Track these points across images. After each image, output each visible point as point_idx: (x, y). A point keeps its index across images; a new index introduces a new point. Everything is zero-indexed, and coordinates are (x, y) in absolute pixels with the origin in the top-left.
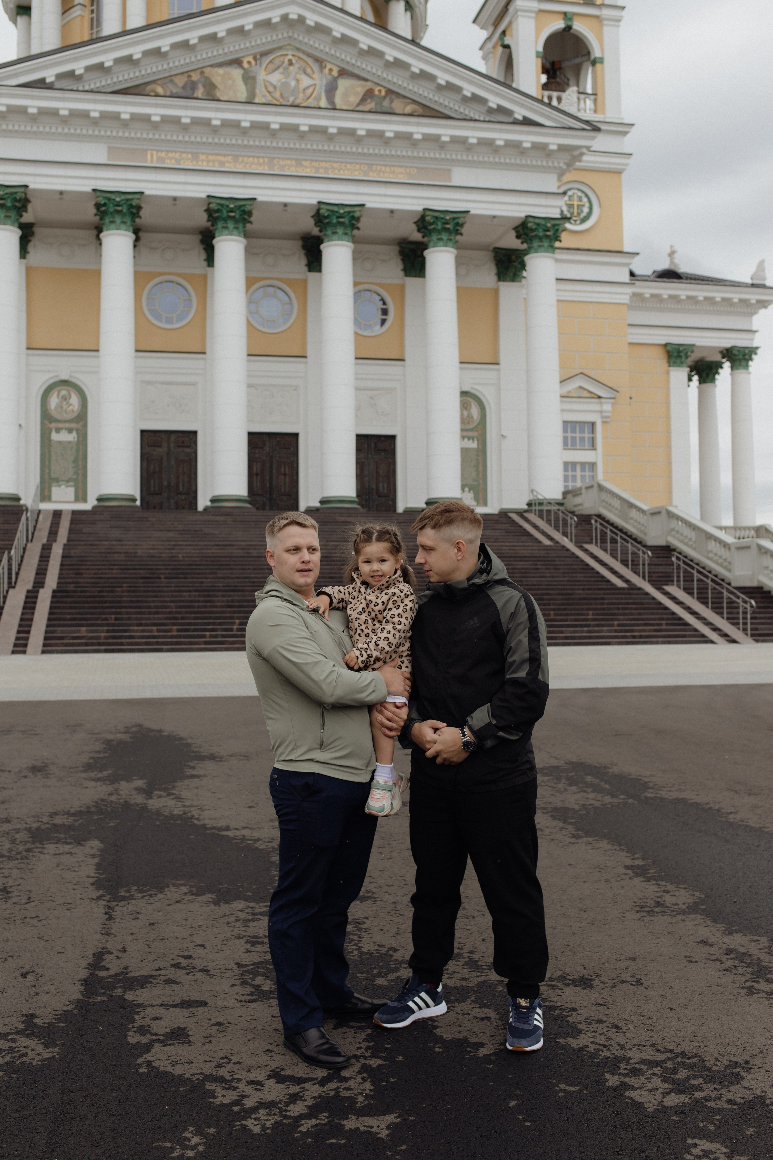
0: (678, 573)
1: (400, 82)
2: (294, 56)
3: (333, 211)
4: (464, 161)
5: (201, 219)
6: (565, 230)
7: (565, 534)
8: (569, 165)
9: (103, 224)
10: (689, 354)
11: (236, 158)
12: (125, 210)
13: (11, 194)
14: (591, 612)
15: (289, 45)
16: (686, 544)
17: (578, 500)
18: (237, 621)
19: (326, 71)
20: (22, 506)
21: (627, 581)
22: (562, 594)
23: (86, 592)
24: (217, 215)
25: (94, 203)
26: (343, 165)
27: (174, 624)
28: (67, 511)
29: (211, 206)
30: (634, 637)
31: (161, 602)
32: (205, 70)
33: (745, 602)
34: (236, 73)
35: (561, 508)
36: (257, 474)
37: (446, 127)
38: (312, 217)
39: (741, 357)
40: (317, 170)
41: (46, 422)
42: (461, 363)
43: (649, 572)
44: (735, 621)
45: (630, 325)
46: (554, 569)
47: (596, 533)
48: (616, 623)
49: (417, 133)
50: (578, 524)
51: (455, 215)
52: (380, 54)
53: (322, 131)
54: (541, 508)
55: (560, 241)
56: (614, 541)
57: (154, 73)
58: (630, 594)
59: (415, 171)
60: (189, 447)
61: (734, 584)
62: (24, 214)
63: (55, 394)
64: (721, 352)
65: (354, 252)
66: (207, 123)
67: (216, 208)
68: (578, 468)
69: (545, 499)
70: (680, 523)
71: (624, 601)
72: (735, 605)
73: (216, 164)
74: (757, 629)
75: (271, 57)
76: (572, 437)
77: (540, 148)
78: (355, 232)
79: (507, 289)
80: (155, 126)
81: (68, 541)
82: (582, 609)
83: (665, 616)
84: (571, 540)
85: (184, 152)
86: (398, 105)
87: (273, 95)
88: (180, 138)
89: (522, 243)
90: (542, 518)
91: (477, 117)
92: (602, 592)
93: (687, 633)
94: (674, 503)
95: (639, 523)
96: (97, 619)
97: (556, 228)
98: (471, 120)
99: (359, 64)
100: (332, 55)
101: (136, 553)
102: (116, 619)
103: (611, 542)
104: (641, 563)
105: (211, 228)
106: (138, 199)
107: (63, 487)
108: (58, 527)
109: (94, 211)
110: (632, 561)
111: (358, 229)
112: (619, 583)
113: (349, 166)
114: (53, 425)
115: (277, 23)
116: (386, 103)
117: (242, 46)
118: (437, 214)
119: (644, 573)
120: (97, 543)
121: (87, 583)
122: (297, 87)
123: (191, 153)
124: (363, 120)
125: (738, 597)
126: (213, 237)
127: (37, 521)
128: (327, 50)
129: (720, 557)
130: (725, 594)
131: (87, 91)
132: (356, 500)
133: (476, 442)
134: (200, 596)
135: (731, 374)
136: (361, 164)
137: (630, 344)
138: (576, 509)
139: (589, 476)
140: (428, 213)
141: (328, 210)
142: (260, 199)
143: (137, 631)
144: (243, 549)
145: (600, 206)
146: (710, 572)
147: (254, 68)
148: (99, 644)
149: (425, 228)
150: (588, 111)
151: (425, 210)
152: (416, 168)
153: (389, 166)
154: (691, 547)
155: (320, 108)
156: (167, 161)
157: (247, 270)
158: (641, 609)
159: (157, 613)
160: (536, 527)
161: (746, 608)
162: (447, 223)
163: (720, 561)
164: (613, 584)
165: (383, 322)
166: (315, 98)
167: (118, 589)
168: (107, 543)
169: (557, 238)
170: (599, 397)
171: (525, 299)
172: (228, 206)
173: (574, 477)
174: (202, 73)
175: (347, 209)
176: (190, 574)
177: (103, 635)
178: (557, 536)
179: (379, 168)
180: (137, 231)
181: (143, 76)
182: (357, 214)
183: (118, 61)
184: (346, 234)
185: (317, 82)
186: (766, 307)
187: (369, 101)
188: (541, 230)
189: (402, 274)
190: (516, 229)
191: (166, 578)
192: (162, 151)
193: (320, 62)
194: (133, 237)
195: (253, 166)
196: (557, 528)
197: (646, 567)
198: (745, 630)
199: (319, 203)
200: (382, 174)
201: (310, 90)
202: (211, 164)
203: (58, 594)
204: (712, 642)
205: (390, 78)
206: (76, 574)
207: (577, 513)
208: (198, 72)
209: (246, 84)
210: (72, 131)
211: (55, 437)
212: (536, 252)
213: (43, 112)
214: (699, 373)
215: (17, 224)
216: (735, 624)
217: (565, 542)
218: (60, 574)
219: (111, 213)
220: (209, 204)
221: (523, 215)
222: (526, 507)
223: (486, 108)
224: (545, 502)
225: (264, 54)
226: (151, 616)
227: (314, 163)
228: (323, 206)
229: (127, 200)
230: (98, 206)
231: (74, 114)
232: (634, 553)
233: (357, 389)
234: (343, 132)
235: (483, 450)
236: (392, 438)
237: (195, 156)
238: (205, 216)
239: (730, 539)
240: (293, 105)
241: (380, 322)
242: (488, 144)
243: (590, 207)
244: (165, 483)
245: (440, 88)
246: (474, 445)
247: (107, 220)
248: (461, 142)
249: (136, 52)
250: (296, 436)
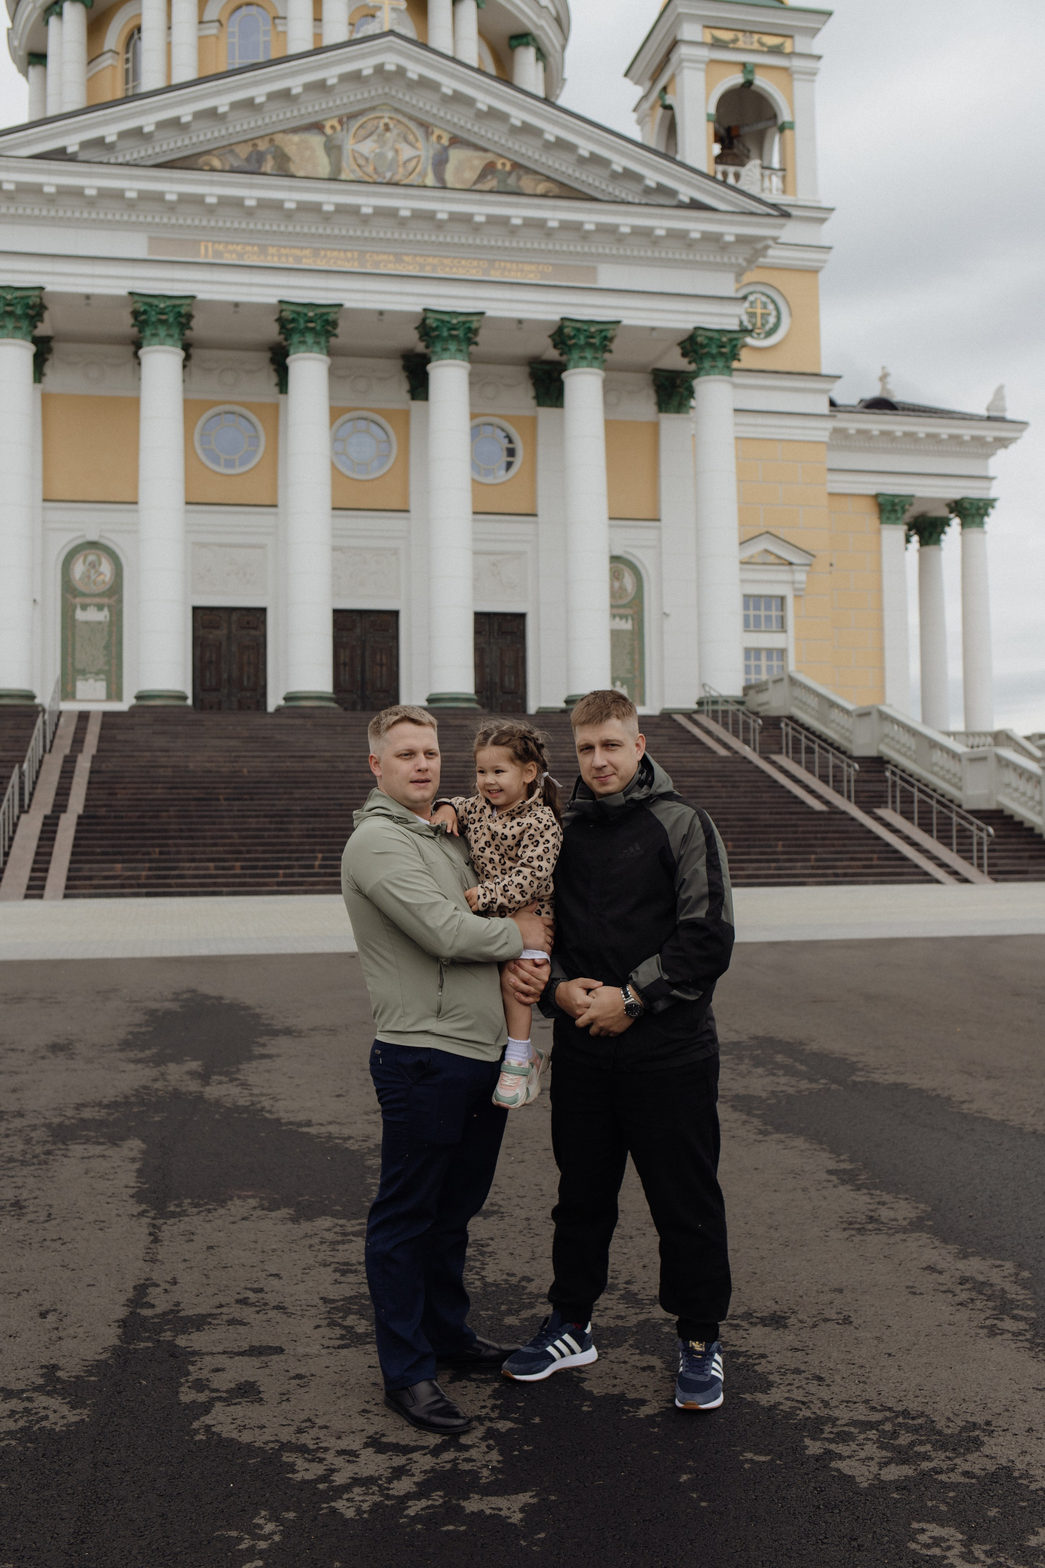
0: (894, 791)
1: (530, 153)
2: (391, 118)
3: (443, 321)
4: (613, 256)
5: (271, 332)
6: (745, 345)
7: (746, 742)
8: (750, 261)
9: (143, 338)
10: (907, 507)
11: (316, 252)
12: (171, 320)
13: (22, 298)
14: (780, 843)
15: (385, 104)
16: (904, 755)
17: (763, 697)
18: (320, 855)
19: (434, 138)
20: (37, 706)
21: (827, 803)
22: (743, 820)
23: (122, 817)
24: (291, 326)
25: (131, 309)
26: (456, 261)
27: (237, 860)
28: (97, 712)
29: (284, 314)
30: (836, 875)
31: (220, 830)
32: (275, 136)
33: (981, 830)
34: (316, 141)
35: (742, 708)
36: (345, 664)
37: (590, 211)
38: (417, 328)
39: (974, 511)
40: (422, 267)
41: (69, 596)
42: (611, 518)
43: (856, 792)
44: (968, 854)
45: (830, 470)
46: (732, 787)
47: (787, 740)
48: (813, 857)
49: (553, 219)
50: (763, 729)
51: (602, 327)
52: (503, 117)
53: (429, 217)
54: (715, 707)
55: (739, 360)
56: (810, 751)
57: (209, 140)
58: (830, 819)
59: (551, 268)
60: (255, 628)
61: (967, 806)
62: (39, 324)
63: (81, 560)
64: (948, 505)
65: (471, 375)
66: (277, 206)
67: (291, 317)
68: (763, 655)
69: (721, 696)
70: (896, 727)
71: (823, 829)
72: (968, 833)
73: (291, 260)
74: (995, 865)
75: (362, 120)
76: (755, 616)
77: (712, 239)
78: (473, 348)
79: (670, 422)
80: (211, 210)
81: (98, 751)
82: (769, 839)
83: (878, 849)
84: (754, 750)
85: (249, 244)
86: (527, 183)
87: (365, 169)
88: (244, 225)
89: (690, 363)
90: (717, 721)
91: (630, 199)
92: (794, 817)
93: (905, 870)
94: (888, 701)
95: (843, 727)
96: (136, 853)
97: (734, 343)
98: (622, 202)
99: (476, 129)
100: (442, 118)
101: (187, 767)
102: (161, 853)
103: (806, 753)
104: (845, 779)
105: (285, 343)
106: (189, 305)
107: (91, 681)
108: (85, 733)
109: (131, 321)
110: (834, 776)
111: (476, 344)
112: (817, 805)
113: (463, 262)
114: (78, 600)
115: (368, 76)
116: (512, 181)
117: (324, 106)
118: (578, 325)
119: (849, 792)
120: (136, 754)
121: (123, 806)
122: (395, 160)
123: (259, 246)
124: (481, 203)
125: (971, 823)
126: (287, 355)
127: (57, 725)
128: (435, 111)
129: (948, 771)
130: (955, 819)
131: (121, 164)
132: (475, 697)
133: (630, 622)
134: (271, 823)
135: (962, 534)
136: (480, 260)
137: (831, 494)
138: (760, 709)
139: (778, 666)
140: (567, 323)
141: (437, 320)
142: (348, 305)
143: (189, 869)
144: (327, 762)
145: (791, 315)
146: (935, 791)
147: (340, 135)
148: (140, 886)
149: (563, 343)
150: (774, 192)
151: (563, 319)
152: (552, 265)
153: (517, 262)
154: (908, 757)
155: (425, 187)
156: (226, 255)
157: (331, 398)
158: (845, 839)
159: (215, 845)
160: (708, 732)
161: (981, 838)
162: (592, 337)
163: (948, 776)
164: (809, 807)
165: (509, 465)
166: (419, 174)
167: (164, 814)
168: (148, 754)
169: (735, 357)
170: (791, 564)
171: (694, 436)
172: (305, 315)
173: (758, 669)
174: (271, 140)
175: (462, 319)
176: (257, 794)
177: (144, 873)
178: (736, 744)
179: (503, 264)
180: (187, 347)
181: (194, 144)
182: (474, 325)
183: (161, 125)
184: (460, 351)
185: (422, 153)
186: (1006, 447)
187: (489, 177)
188: (714, 346)
189: (533, 402)
190: (681, 344)
191: (226, 799)
192: (219, 243)
193: (425, 126)
194: (182, 354)
195: (339, 263)
196: (735, 734)
197: (852, 784)
198: (980, 866)
199: (425, 310)
200: (506, 273)
201: (414, 163)
202: (283, 259)
203: (85, 821)
204: (938, 882)
205: (517, 147)
206: (110, 794)
207: (762, 714)
208: (267, 139)
209: (329, 155)
210: (102, 216)
211: (81, 615)
212: (708, 374)
213: (64, 192)
214: (919, 533)
215: (29, 338)
216: (968, 859)
217: (747, 751)
218: (87, 794)
219: (153, 323)
220: (281, 311)
221: (690, 326)
222: (695, 707)
223: (641, 187)
224: (720, 700)
225: (353, 116)
226: (208, 849)
227: (418, 259)
228: (429, 315)
229: (174, 306)
230: (136, 314)
231: (105, 194)
232: (835, 767)
233: (476, 553)
234: (455, 218)
235: (638, 632)
236: (521, 617)
237: (263, 249)
238: (276, 327)
239: (959, 748)
240: (389, 184)
241: (504, 465)
242: (644, 234)
243: (779, 318)
244: (225, 676)
245: (582, 161)
246: (627, 625)
247: (148, 332)
248: (609, 231)
249: (185, 113)
250: (395, 614)
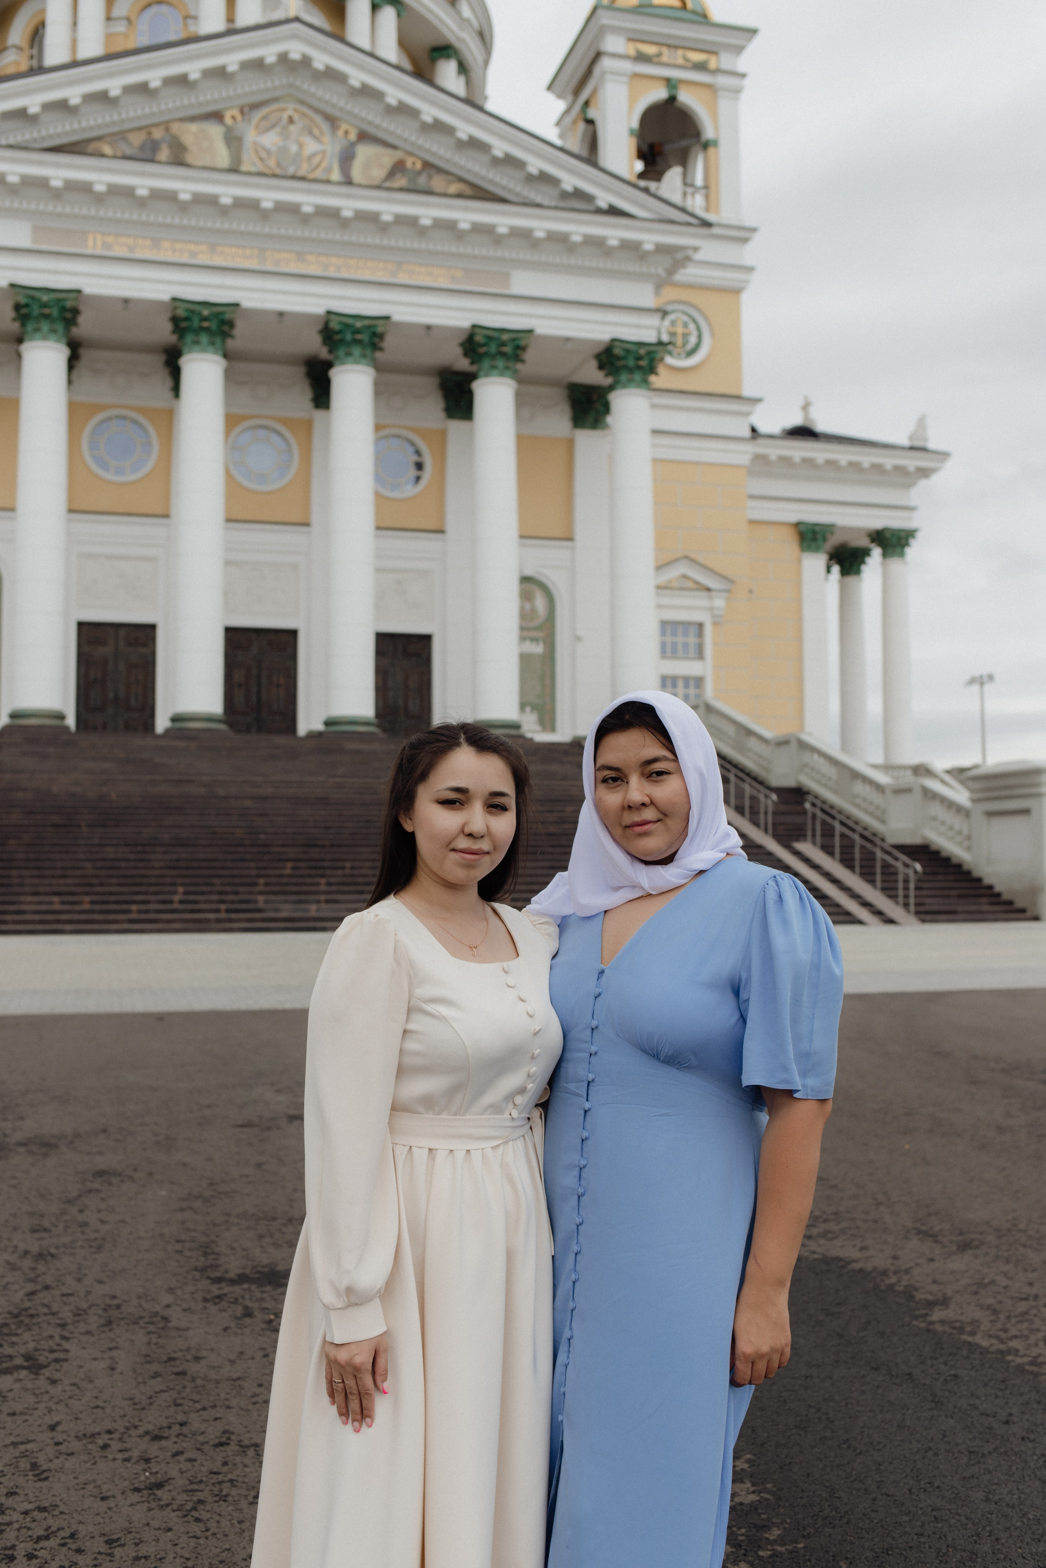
0: (814, 824)
1: (442, 153)
2: (296, 110)
3: (347, 326)
4: (528, 262)
5: (164, 333)
6: (663, 362)
8: (671, 272)
9: (24, 333)
10: (828, 536)
12: (55, 314)
15: (289, 95)
16: (825, 786)
19: (340, 133)
24: (185, 325)
25: (12, 303)
26: (361, 261)
29: (178, 312)
32: (171, 125)
33: (907, 866)
34: (215, 131)
36: (238, 685)
37: (503, 214)
38: (319, 332)
39: (895, 542)
40: (325, 267)
42: (522, 537)
44: (893, 892)
45: (750, 496)
49: (465, 221)
51: (514, 335)
52: (413, 113)
53: (333, 214)
55: (657, 374)
57: (99, 126)
59: (461, 273)
60: (144, 646)
61: (890, 841)
64: (869, 535)
65: (377, 382)
66: (170, 197)
67: (185, 315)
68: (681, 686)
70: (816, 757)
72: (892, 869)
73: (185, 255)
74: (923, 904)
75: (264, 111)
76: (673, 643)
77: (631, 248)
78: (378, 355)
79: (585, 439)
80: (100, 199)
85: (141, 237)
86: (438, 183)
87: (267, 161)
88: (135, 217)
91: (546, 202)
94: (807, 729)
95: (760, 757)
97: (652, 356)
98: (539, 206)
99: (385, 125)
100: (350, 112)
104: (763, 811)
105: (178, 344)
106: (74, 300)
109: (13, 315)
110: (751, 808)
111: (381, 349)
113: (369, 264)
115: (271, 64)
116: (422, 181)
117: (224, 94)
118: (490, 333)
122: (299, 154)
123: (151, 238)
124: (389, 201)
125: (896, 859)
126: (180, 356)
128: (342, 104)
129: (871, 803)
130: (879, 854)
131: (3, 146)
132: (375, 721)
133: (541, 645)
135: (883, 564)
136: (388, 261)
137: (752, 521)
139: (695, 695)
140: (478, 331)
141: (340, 323)
142: (245, 304)
144: (205, 786)
145: (712, 335)
146: (857, 823)
147: (241, 125)
149: (474, 351)
151: (474, 326)
152: (464, 269)
153: (426, 265)
154: (830, 789)
155: (331, 182)
156: (117, 248)
157: (228, 404)
161: (907, 875)
162: (504, 346)
163: (872, 809)
165: (417, 479)
166: (325, 169)
169: (652, 370)
170: (707, 589)
171: (610, 454)
172: (200, 314)
174: (167, 129)
175: (366, 322)
176: (125, 820)
179: (410, 267)
180: (73, 345)
181: (83, 129)
182: (380, 330)
183: (48, 107)
184: (364, 356)
185: (328, 148)
187: (398, 175)
188: (632, 359)
189: (443, 415)
190: (598, 356)
192: (109, 234)
193: (332, 121)
194: (68, 352)
195: (237, 259)
197: (770, 816)
198: (906, 905)
199: (329, 313)
200: (415, 276)
201: (317, 159)
202: (177, 254)
204: (861, 922)
205: (428, 146)
208: (162, 127)
209: (229, 146)
212: (625, 387)
214: (840, 563)
216: (893, 897)
219: (36, 317)
220: (175, 308)
221: (607, 338)
223: (558, 191)
225: (255, 106)
227: (323, 259)
228: (333, 317)
229: (60, 300)
230: (17, 307)
232: (753, 798)
233: (378, 570)
234: (362, 217)
235: (550, 657)
236: (425, 640)
237: (156, 243)
238: (169, 327)
239: (882, 778)
240: (293, 177)
241: (413, 479)
242: (560, 239)
243: (700, 337)
244: (111, 695)
245: (496, 162)
246: (538, 649)
247: (30, 327)
248: (523, 235)
249: (74, 95)
250: (293, 634)
